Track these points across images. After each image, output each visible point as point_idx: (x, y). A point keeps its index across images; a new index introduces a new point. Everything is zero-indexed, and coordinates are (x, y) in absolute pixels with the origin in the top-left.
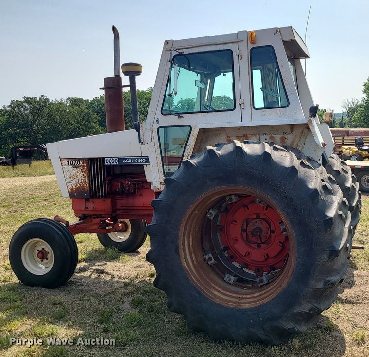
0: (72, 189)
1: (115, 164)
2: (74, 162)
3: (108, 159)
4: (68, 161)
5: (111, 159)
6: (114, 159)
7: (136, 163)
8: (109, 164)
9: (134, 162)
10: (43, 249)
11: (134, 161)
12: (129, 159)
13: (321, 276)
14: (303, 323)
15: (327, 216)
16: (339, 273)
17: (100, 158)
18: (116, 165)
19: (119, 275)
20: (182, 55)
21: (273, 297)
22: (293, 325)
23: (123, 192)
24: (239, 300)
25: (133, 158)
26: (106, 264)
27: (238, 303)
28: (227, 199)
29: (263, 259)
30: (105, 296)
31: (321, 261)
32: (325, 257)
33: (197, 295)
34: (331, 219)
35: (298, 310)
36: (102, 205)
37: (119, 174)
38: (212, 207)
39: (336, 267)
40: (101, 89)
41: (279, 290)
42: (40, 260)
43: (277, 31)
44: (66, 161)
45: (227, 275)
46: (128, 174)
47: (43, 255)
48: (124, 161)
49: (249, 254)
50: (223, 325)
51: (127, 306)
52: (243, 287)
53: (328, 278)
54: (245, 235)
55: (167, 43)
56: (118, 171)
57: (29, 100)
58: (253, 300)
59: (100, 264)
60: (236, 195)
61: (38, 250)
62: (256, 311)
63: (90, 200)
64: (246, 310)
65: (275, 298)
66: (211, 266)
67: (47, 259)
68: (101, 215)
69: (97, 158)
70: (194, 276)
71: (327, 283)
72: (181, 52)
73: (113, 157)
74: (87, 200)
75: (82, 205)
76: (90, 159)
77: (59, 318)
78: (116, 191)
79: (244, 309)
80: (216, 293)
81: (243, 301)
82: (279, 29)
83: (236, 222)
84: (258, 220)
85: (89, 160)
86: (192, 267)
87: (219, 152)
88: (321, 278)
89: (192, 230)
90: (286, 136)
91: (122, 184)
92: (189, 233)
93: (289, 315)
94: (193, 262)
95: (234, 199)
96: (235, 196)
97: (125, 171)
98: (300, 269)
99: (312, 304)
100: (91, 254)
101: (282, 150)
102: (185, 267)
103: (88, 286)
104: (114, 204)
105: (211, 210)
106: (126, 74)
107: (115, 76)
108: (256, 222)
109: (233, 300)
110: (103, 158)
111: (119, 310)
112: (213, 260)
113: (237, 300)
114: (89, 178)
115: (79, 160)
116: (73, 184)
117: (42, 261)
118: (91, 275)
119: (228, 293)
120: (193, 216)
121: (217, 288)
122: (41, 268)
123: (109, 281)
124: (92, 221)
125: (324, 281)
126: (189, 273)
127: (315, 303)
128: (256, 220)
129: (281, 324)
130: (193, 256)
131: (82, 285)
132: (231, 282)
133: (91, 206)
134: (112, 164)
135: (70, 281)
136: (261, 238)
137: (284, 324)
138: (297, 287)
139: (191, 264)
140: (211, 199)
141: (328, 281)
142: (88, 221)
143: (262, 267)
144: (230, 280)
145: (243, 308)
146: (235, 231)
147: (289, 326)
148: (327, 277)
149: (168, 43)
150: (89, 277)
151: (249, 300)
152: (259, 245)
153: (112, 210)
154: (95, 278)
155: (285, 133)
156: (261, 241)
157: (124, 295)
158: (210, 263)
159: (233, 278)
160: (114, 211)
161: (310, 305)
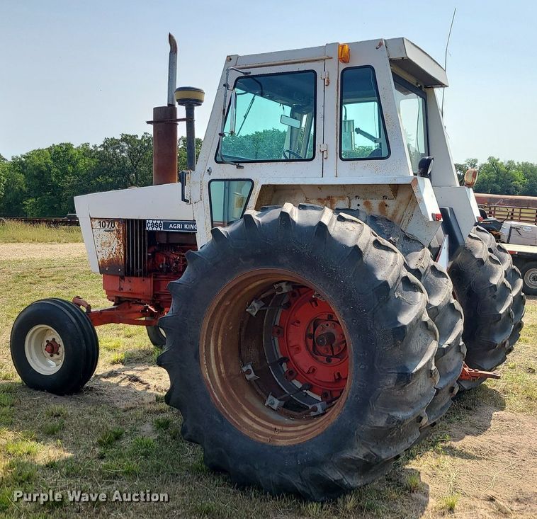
0: (103, 261)
1: (159, 229)
2: (107, 224)
3: (151, 222)
4: (100, 222)
5: (155, 222)
6: (159, 222)
7: (186, 229)
8: (151, 229)
9: (183, 229)
10: (54, 339)
11: (183, 226)
12: (177, 223)
13: (384, 410)
14: (356, 474)
15: (399, 323)
16: (413, 408)
17: (140, 220)
18: (160, 232)
19: (157, 386)
20: (247, 76)
21: (319, 433)
22: (341, 476)
23: (169, 270)
24: (276, 434)
25: (183, 223)
26: (148, 369)
27: (273, 436)
28: (276, 286)
29: (332, 380)
30: (125, 411)
31: (386, 388)
32: (391, 381)
33: (219, 421)
34: (404, 327)
35: (349, 454)
36: (141, 286)
37: (164, 244)
38: (256, 298)
39: (409, 398)
40: (148, 122)
41: (327, 425)
42: (49, 354)
43: (380, 44)
44: (97, 221)
45: (270, 397)
46: (177, 244)
47: (52, 348)
48: (171, 226)
49: (314, 370)
50: (249, 466)
51: (148, 428)
52: (289, 416)
53: (393, 414)
54: (310, 342)
55: (229, 59)
56: (163, 240)
57: (128, 138)
58: (294, 434)
59: (140, 368)
60: (288, 282)
61: (47, 341)
62: (294, 451)
63: (126, 278)
64: (282, 448)
65: (320, 435)
66: (249, 382)
67: (58, 354)
68: (140, 300)
69: (136, 220)
70: (217, 393)
71: (390, 419)
72: (246, 73)
73: (157, 220)
74: (122, 278)
75: (115, 284)
76: (128, 220)
77: (49, 434)
78: (159, 267)
79: (278, 446)
80: (246, 420)
81: (281, 435)
82: (385, 40)
83: (299, 322)
84: (330, 323)
85: (127, 222)
86: (218, 381)
87: (260, 220)
88: (383, 412)
89: (222, 328)
90: (387, 202)
91: (168, 258)
92: (217, 333)
93: (336, 461)
94: (220, 374)
95: (285, 288)
96: (286, 285)
97: (172, 240)
98: (356, 396)
99: (369, 448)
100: (132, 354)
101: (352, 221)
102: (206, 380)
103: (109, 396)
104: (156, 285)
105: (254, 302)
106: (181, 102)
107: (169, 105)
108: (327, 325)
109: (269, 432)
110: (145, 221)
111: (134, 432)
112: (253, 374)
113: (273, 433)
114: (124, 246)
115: (114, 221)
116: (105, 254)
117: (52, 356)
118: (120, 382)
119: (263, 422)
120: (222, 309)
121: (249, 413)
122: (49, 365)
123: (141, 392)
124: (130, 308)
125: (387, 416)
126: (211, 389)
127: (373, 447)
128: (327, 323)
129: (325, 472)
130: (222, 366)
131: (101, 394)
132: (275, 407)
133: (127, 286)
134: (155, 229)
135: (87, 388)
136: (332, 349)
137: (329, 473)
138: (349, 422)
139: (216, 376)
140: (248, 286)
141: (393, 417)
142: (125, 308)
143: (331, 391)
144: (273, 404)
145: (277, 444)
146: (297, 336)
147: (335, 475)
148: (392, 411)
149: (231, 59)
150: (117, 385)
151: (289, 435)
152: (329, 360)
153: (154, 294)
154: (123, 387)
155: (385, 198)
156: (333, 353)
157: (149, 412)
158: (248, 377)
159: (277, 402)
160: (156, 296)
161: (365, 449)
